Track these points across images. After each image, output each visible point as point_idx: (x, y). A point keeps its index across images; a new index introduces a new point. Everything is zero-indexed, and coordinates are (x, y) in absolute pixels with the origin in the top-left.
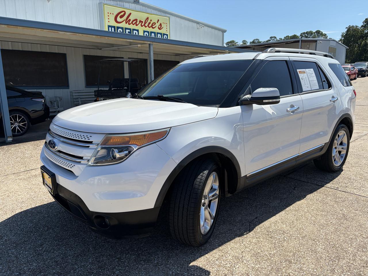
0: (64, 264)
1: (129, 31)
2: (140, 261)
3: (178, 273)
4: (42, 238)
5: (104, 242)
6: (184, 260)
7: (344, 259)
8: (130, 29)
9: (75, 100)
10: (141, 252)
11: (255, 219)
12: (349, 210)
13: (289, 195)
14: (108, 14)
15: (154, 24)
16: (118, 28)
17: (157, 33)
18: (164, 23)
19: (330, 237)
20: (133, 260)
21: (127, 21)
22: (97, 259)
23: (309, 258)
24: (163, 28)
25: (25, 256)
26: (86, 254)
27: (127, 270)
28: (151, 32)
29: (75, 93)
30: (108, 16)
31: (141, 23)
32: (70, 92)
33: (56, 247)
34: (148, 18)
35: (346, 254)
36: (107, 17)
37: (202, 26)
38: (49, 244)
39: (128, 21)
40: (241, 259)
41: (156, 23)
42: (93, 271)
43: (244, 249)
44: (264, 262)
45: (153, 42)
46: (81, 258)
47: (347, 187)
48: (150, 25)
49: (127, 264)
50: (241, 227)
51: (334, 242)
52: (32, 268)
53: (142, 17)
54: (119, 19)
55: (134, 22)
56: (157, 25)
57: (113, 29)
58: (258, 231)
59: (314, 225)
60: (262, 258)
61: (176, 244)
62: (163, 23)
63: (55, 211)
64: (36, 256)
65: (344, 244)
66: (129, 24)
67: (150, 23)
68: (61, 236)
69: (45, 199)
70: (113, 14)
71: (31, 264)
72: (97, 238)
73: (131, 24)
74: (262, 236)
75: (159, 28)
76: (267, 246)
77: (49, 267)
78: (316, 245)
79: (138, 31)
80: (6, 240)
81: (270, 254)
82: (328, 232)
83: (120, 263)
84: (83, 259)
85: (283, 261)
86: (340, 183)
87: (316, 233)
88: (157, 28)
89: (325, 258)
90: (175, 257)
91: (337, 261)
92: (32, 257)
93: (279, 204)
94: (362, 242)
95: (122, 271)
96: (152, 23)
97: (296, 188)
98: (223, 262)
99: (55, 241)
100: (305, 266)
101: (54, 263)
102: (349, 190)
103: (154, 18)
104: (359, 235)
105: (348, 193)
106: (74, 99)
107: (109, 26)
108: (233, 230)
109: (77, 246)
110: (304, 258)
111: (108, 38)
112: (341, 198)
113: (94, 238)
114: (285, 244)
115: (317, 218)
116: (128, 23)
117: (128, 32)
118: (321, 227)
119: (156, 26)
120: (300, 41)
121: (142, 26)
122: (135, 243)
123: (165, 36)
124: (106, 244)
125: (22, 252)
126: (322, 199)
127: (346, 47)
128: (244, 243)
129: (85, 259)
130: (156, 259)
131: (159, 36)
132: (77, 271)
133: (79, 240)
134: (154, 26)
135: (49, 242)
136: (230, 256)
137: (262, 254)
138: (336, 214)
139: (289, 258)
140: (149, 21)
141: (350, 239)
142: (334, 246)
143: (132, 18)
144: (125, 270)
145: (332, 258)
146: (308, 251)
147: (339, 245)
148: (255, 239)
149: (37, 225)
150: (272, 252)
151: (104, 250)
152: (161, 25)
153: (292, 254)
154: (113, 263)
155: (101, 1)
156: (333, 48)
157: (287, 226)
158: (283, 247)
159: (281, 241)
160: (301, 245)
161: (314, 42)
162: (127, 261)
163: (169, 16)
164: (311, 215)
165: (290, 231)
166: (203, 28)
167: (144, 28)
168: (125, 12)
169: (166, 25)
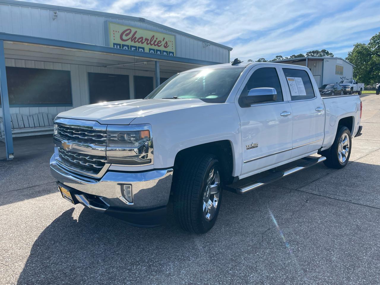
0: (73, 276)
2: (151, 272)
3: (191, 283)
4: (49, 251)
5: (114, 255)
6: (196, 270)
7: (359, 267)
10: (152, 263)
11: (268, 231)
12: (363, 222)
13: (302, 207)
14: (114, 32)
15: (160, 42)
16: (123, 46)
17: (163, 51)
19: (344, 247)
20: (144, 271)
22: (107, 270)
24: (169, 46)
25: (32, 269)
26: (95, 266)
27: (139, 281)
28: (157, 50)
30: (114, 34)
31: (146, 41)
33: (64, 260)
34: (153, 36)
36: (112, 35)
37: (208, 44)
38: (56, 256)
39: (133, 40)
40: (255, 269)
41: (162, 41)
42: (103, 282)
43: (258, 259)
44: (279, 271)
45: (159, 59)
46: (90, 270)
47: (359, 199)
48: (156, 43)
49: (138, 275)
50: (253, 239)
51: (349, 251)
52: (40, 279)
53: (148, 35)
55: (140, 40)
56: (163, 43)
58: (272, 242)
59: (328, 235)
60: (276, 267)
61: (188, 255)
62: (169, 41)
63: (61, 225)
64: (44, 268)
66: (135, 42)
67: (155, 41)
68: (68, 249)
69: (51, 214)
70: (119, 32)
71: (39, 275)
72: (105, 250)
73: (136, 42)
74: (276, 247)
75: (164, 46)
76: (282, 256)
77: (57, 279)
79: (143, 48)
80: (12, 253)
81: (284, 264)
83: (131, 274)
84: (92, 271)
85: (298, 270)
86: (352, 196)
87: (330, 243)
88: (162, 46)
90: (187, 267)
92: (39, 270)
93: (291, 216)
95: (133, 282)
96: (157, 41)
97: (308, 201)
98: (236, 272)
99: (62, 254)
100: (321, 275)
101: (62, 275)
102: (361, 202)
103: (159, 36)
105: (361, 206)
107: (114, 44)
108: (245, 241)
109: (85, 258)
110: (319, 266)
113: (103, 251)
114: (300, 254)
115: (331, 229)
116: (133, 41)
118: (335, 237)
121: (147, 44)
122: (145, 254)
123: (171, 54)
124: (115, 256)
125: (29, 264)
126: (335, 212)
127: (353, 66)
128: (257, 253)
129: (94, 270)
130: (168, 270)
131: (165, 54)
132: (87, 282)
133: (87, 253)
134: (159, 45)
135: (56, 254)
136: (243, 266)
137: (276, 264)
138: (350, 225)
139: (304, 267)
140: (155, 39)
142: (348, 255)
143: (137, 36)
144: (136, 280)
145: (347, 266)
146: (323, 260)
148: (268, 250)
149: (43, 239)
150: (287, 262)
151: (114, 262)
152: (166, 43)
153: (307, 263)
154: (124, 274)
155: (106, 19)
156: (341, 66)
157: (301, 237)
158: (297, 257)
159: (295, 252)
160: (315, 255)
161: (321, 61)
162: (138, 272)
163: (174, 34)
164: (325, 226)
165: (304, 242)
166: (209, 46)
167: (150, 46)
168: (130, 30)
169: (172, 43)
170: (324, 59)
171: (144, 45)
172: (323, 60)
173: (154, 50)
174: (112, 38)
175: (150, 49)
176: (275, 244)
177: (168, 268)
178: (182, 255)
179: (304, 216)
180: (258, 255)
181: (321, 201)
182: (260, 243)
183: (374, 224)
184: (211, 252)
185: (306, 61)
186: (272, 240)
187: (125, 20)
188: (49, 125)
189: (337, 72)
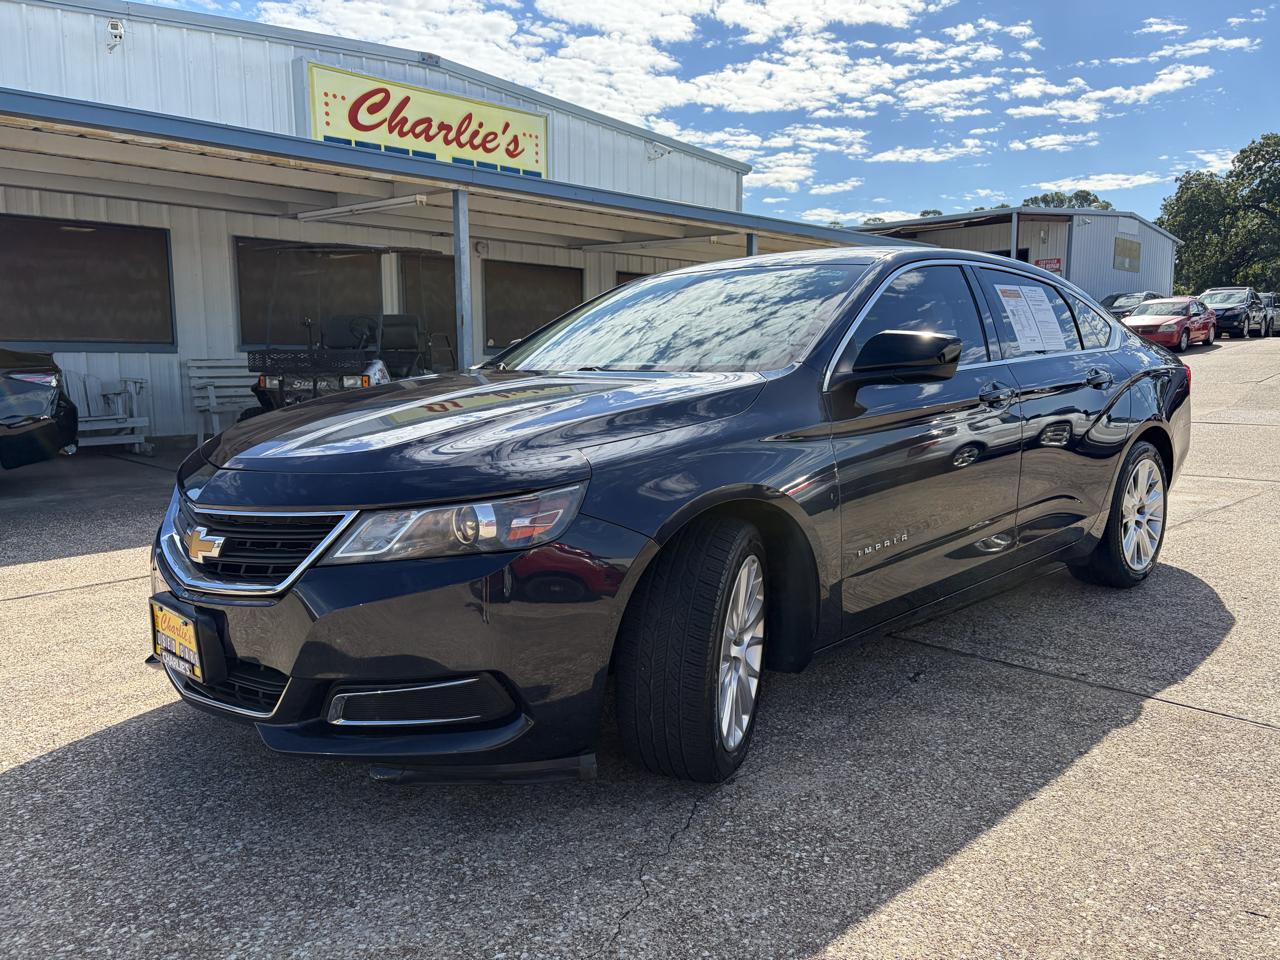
7: (1058, 943)
8: (405, 152)
9: (196, 393)
10: (192, 914)
12: (1116, 755)
13: (889, 698)
14: (326, 99)
15: (492, 137)
16: (361, 145)
17: (501, 167)
18: (528, 135)
19: (1013, 855)
21: (396, 124)
23: (906, 940)
24: (523, 150)
29: (199, 368)
30: (327, 104)
31: (444, 132)
32: (182, 365)
34: (469, 117)
35: (1072, 923)
36: (320, 109)
37: (662, 148)
39: (396, 125)
40: (607, 944)
41: (499, 132)
43: (638, 901)
44: (707, 953)
45: (468, 184)
47: (1120, 671)
48: (477, 141)
50: (656, 816)
51: (1028, 875)
53: (451, 111)
54: (364, 117)
55: (418, 129)
56: (504, 140)
58: (723, 830)
59: (961, 807)
60: (700, 938)
61: (354, 883)
62: (524, 135)
65: (1070, 885)
66: (402, 134)
67: (475, 134)
70: (343, 98)
72: (34, 856)
73: (406, 134)
74: (732, 850)
75: (508, 151)
76: (741, 891)
78: (950, 887)
79: (432, 157)
81: (742, 921)
82: (1012, 834)
85: (791, 951)
86: (1095, 658)
88: (502, 150)
89: (973, 941)
90: (325, 935)
91: (1024, 951)
93: (840, 729)
94: (1147, 874)
96: (483, 132)
97: (922, 676)
103: (490, 118)
104: (1141, 847)
105: (1121, 694)
106: (194, 387)
107: (327, 138)
108: (619, 826)
110: (885, 936)
112: (1088, 710)
114: (819, 881)
115: (978, 781)
116: (397, 130)
119: (499, 145)
120: (1015, 218)
121: (447, 142)
122: (183, 877)
124: (57, 882)
126: (1014, 715)
127: (1174, 241)
128: (644, 878)
130: (239, 945)
134: (490, 146)
136: (565, 929)
137: (704, 924)
138: (1057, 766)
139: (819, 936)
140: (474, 126)
141: (1100, 864)
142: (1022, 891)
143: (411, 114)
145: (1006, 940)
146: (906, 909)
147: (1047, 885)
148: (698, 863)
150: (753, 915)
151: (39, 905)
152: (515, 140)
153: (836, 921)
155: (301, 52)
156: (1131, 242)
157: (847, 811)
158: (806, 892)
159: (804, 871)
160: (883, 887)
161: (1063, 221)
162: (110, 952)
163: (544, 110)
164: (958, 770)
165: (853, 831)
166: (666, 155)
168: (386, 92)
169: (534, 141)
170: (1075, 218)
171: (436, 146)
172: (1069, 218)
174: (321, 119)
175: (457, 162)
176: (733, 840)
177: (245, 937)
178: (331, 883)
179: (888, 729)
180: (645, 884)
181: (971, 674)
182: (673, 837)
183: (1160, 767)
184: (459, 869)
185: (1010, 221)
186: (728, 823)
187: (367, 58)
188: (90, 416)
189: (1117, 261)
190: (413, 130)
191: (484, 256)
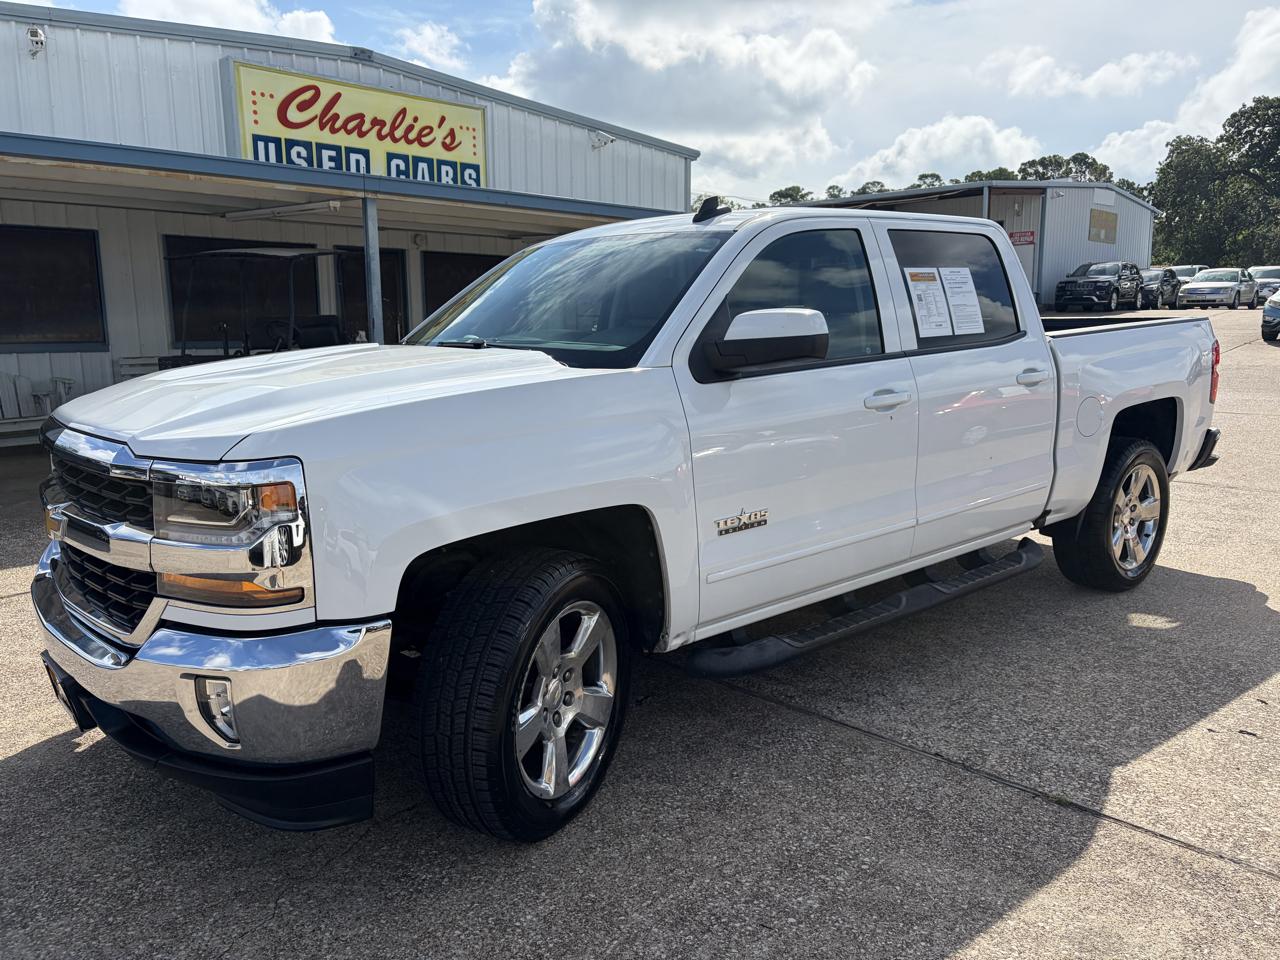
1: (333, 153)
8: (337, 149)
14: (253, 98)
16: (291, 143)
17: (438, 161)
18: (464, 128)
21: (327, 120)
28: (417, 160)
29: (131, 365)
30: (254, 103)
31: (377, 128)
32: (113, 363)
34: (403, 112)
36: (248, 108)
37: (606, 136)
39: (328, 122)
41: (435, 126)
43: (262, 922)
48: (412, 135)
53: (383, 106)
55: (351, 126)
56: (440, 134)
57: (272, 146)
58: (377, 854)
61: (37, 907)
62: (461, 128)
66: (334, 131)
67: (410, 128)
70: (272, 96)
73: (338, 130)
76: (354, 911)
78: (530, 904)
79: (366, 153)
81: (337, 939)
88: (437, 145)
94: (702, 890)
96: (418, 127)
97: (649, 699)
103: (425, 112)
105: (809, 716)
107: (256, 138)
108: (290, 852)
111: (198, 176)
114: (426, 901)
115: (624, 805)
116: (328, 127)
117: (331, 159)
119: (435, 139)
120: (986, 191)
123: (468, 172)
126: (701, 738)
127: (1152, 211)
128: (281, 901)
131: (447, 172)
134: (425, 140)
136: (185, 948)
138: (702, 789)
140: (408, 121)
142: (587, 906)
143: (343, 110)
146: (481, 924)
147: (611, 901)
148: (335, 886)
150: (350, 933)
152: (452, 133)
155: (228, 51)
156: (1107, 213)
158: (408, 911)
159: (420, 892)
160: (476, 905)
161: (1036, 194)
163: (482, 102)
166: (609, 144)
167: (389, 146)
168: (317, 89)
169: (471, 133)
170: (1049, 191)
171: (370, 142)
172: (1043, 191)
173: (405, 158)
174: (249, 117)
175: (390, 157)
176: (378, 863)
178: (18, 907)
180: (277, 907)
181: (693, 697)
182: (329, 862)
184: (131, 894)
185: (982, 194)
186: (384, 848)
187: (296, 55)
188: (21, 417)
189: (1093, 233)
190: (344, 126)
191: (424, 248)
